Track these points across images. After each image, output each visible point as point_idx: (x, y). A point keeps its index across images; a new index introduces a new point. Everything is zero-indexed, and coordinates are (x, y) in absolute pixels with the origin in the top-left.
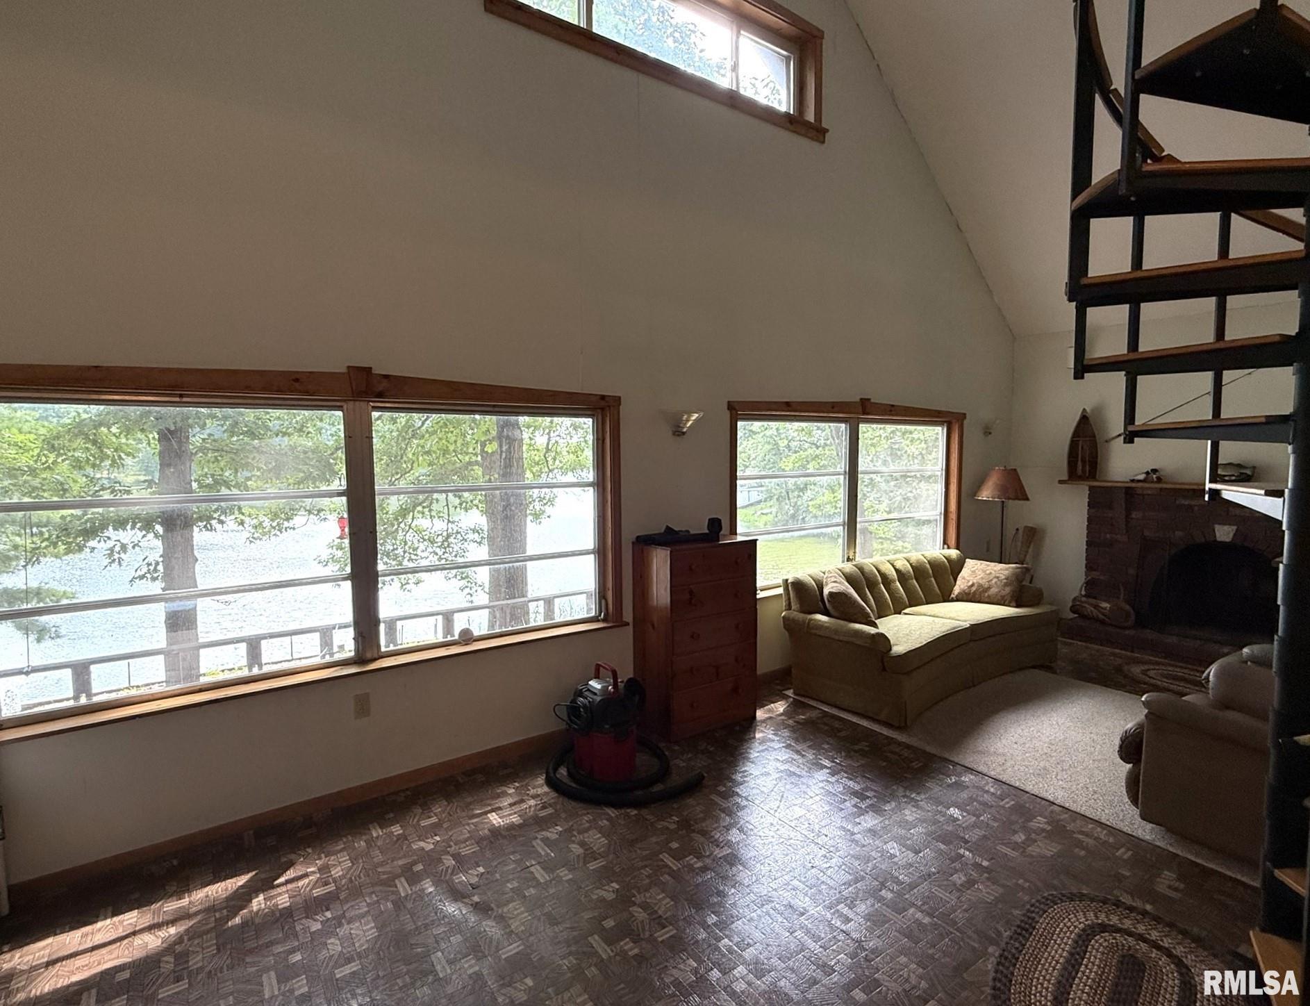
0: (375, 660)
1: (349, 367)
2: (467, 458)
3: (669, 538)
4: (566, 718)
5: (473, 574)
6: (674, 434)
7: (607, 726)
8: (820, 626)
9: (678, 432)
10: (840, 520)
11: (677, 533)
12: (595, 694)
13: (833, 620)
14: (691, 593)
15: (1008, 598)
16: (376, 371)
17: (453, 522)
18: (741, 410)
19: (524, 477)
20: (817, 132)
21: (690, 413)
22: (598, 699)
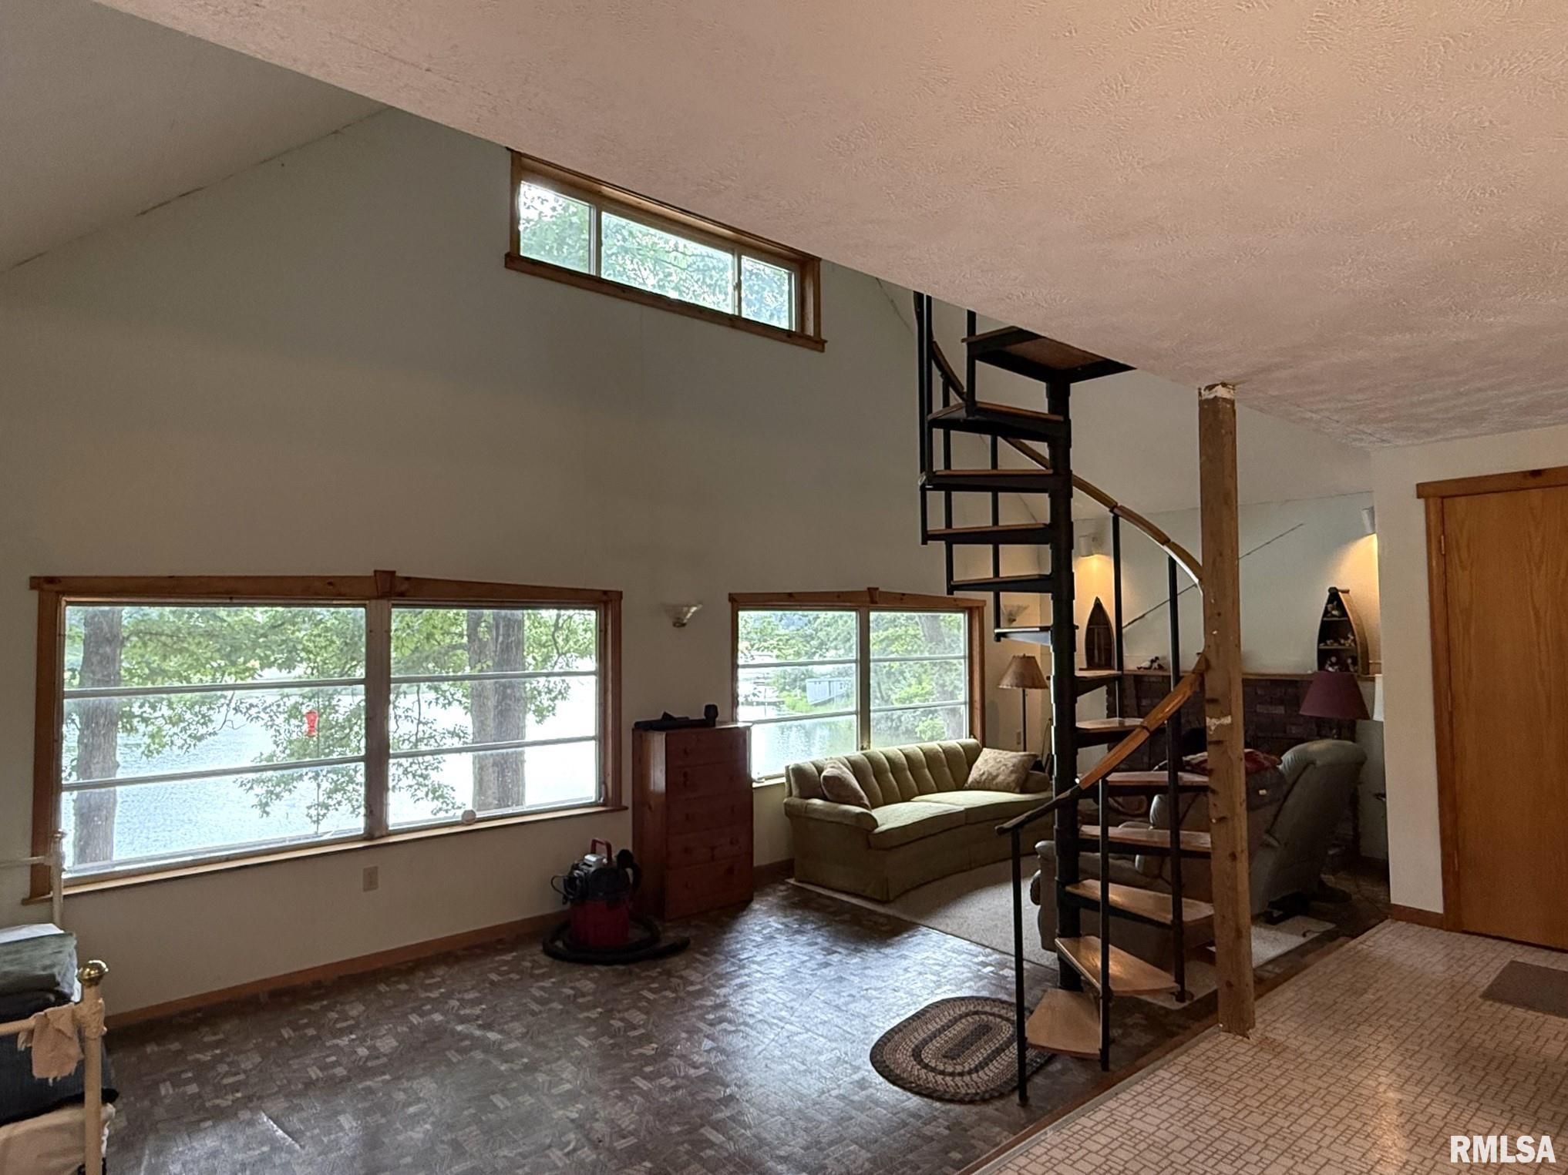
0: (382, 837)
1: (375, 571)
2: (448, 640)
3: (667, 724)
4: (563, 891)
5: (450, 791)
6: (674, 625)
7: (601, 894)
8: (816, 810)
9: (679, 624)
10: (853, 708)
11: (675, 719)
12: (590, 866)
13: (828, 803)
14: (685, 775)
15: (1013, 785)
16: (398, 574)
17: (425, 724)
18: (741, 601)
19: (524, 665)
20: (817, 343)
21: (690, 606)
22: (592, 869)
